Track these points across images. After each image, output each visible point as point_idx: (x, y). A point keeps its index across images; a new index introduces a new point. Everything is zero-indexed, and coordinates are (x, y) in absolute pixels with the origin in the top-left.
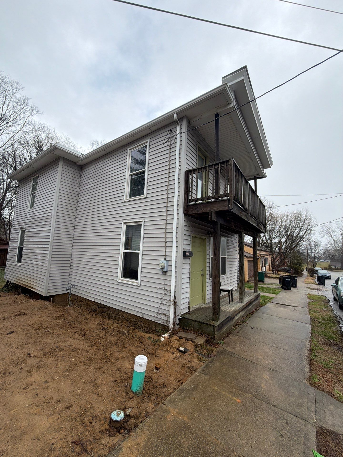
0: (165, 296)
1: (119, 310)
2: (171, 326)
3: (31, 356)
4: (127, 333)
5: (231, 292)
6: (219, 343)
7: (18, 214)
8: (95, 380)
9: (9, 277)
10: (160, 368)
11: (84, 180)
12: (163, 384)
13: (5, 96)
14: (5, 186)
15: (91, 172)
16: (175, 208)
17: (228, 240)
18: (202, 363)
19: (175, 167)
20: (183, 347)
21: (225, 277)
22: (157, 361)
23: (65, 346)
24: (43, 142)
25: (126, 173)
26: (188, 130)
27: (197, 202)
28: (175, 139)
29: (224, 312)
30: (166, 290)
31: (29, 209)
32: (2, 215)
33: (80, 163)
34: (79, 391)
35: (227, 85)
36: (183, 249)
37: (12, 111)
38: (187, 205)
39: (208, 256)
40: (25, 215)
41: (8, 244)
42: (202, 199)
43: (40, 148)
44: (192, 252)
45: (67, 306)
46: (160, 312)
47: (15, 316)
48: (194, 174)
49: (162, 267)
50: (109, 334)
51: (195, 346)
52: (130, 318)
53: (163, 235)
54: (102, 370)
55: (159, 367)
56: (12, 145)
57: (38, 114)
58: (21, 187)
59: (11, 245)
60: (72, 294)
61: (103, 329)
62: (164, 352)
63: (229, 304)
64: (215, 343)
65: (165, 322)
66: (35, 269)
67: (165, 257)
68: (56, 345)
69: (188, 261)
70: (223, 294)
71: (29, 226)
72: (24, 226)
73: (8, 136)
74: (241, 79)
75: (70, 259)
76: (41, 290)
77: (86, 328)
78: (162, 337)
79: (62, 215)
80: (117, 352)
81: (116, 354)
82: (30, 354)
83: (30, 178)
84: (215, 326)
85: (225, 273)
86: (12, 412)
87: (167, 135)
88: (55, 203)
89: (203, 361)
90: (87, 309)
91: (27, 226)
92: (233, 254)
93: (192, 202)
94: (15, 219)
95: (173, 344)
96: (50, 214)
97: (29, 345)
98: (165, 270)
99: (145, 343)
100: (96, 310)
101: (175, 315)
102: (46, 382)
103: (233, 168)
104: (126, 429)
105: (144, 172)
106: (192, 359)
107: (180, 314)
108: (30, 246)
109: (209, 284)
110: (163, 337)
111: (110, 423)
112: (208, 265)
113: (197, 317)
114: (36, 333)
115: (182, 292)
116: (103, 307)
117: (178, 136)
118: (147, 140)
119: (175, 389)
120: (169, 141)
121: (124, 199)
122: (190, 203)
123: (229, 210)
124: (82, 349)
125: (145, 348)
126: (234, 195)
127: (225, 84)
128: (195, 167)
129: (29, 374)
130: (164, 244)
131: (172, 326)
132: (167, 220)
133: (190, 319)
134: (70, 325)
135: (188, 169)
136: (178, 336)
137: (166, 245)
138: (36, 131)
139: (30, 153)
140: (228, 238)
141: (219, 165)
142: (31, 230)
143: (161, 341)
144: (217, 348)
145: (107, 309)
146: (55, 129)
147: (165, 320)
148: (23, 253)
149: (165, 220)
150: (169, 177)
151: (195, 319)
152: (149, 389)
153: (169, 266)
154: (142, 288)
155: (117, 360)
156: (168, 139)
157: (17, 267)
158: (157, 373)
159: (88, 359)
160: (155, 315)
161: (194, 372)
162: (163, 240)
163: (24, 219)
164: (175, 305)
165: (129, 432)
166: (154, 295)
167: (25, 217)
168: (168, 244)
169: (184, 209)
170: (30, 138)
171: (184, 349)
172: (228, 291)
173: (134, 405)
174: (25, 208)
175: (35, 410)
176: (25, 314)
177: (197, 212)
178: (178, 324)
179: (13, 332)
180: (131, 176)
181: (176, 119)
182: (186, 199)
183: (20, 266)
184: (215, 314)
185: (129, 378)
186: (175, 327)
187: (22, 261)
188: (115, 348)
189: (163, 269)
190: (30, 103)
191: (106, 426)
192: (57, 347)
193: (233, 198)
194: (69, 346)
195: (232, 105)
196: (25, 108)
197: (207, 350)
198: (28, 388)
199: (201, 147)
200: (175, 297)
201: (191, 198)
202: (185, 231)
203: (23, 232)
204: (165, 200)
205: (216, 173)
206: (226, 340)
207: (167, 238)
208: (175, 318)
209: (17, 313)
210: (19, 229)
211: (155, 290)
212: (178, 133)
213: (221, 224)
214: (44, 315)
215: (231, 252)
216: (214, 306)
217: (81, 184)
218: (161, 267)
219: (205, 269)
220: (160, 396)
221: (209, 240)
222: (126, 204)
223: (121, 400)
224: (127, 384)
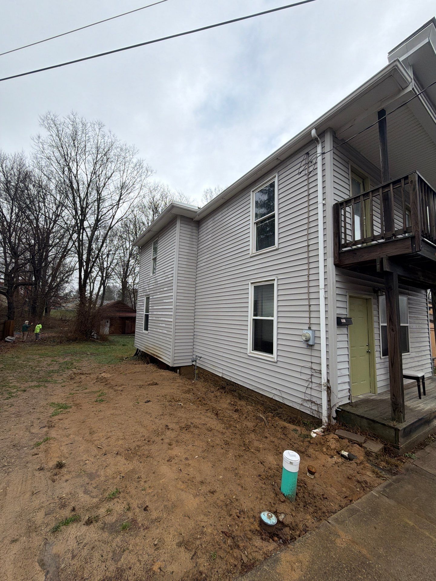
0: (313, 377)
1: (252, 390)
2: (325, 419)
3: (169, 429)
4: (265, 420)
5: (421, 380)
6: (407, 457)
7: (142, 281)
8: (236, 469)
9: (138, 345)
10: (315, 472)
11: (202, 237)
12: (323, 495)
13: (124, 164)
14: (128, 254)
15: (209, 227)
16: (321, 258)
17: (409, 299)
18: (380, 480)
19: (317, 202)
20: (347, 452)
21: (408, 356)
22: (310, 462)
23: (199, 424)
24: (158, 202)
25: (251, 222)
26: (333, 147)
27: (354, 247)
28: (315, 164)
29: (411, 410)
30: (314, 369)
31: (151, 275)
32: (128, 282)
33: (197, 218)
34: (221, 477)
35: (398, 61)
36: (336, 314)
37: (130, 177)
38: (339, 252)
39: (376, 325)
40: (149, 281)
41: (135, 311)
42: (361, 242)
43: (155, 209)
44: (350, 318)
45: (193, 379)
46: (307, 399)
47: (149, 385)
48: (348, 207)
49: (306, 338)
50: (244, 417)
51: (366, 453)
52: (266, 402)
53: (306, 296)
54: (242, 459)
55: (313, 470)
56: (132, 211)
57: (152, 174)
58: (143, 253)
59: (138, 313)
60: (197, 367)
61: (236, 411)
62: (317, 452)
63: (420, 398)
64: (399, 454)
65: (314, 412)
66: (161, 337)
67: (310, 325)
68: (190, 420)
69: (344, 330)
70: (406, 382)
71: (152, 292)
72: (149, 293)
73: (129, 203)
74: (426, 41)
75: (192, 328)
76: (167, 360)
77: (218, 406)
78: (312, 432)
79: (183, 279)
80: (257, 440)
81: (256, 444)
82: (168, 426)
83: (150, 243)
84: (399, 430)
85: (407, 350)
86: (161, 481)
87: (302, 161)
88: (175, 266)
89: (383, 477)
90: (215, 385)
91: (151, 292)
92: (420, 321)
93: (346, 247)
94: (140, 286)
95: (330, 444)
96: (171, 278)
97: (166, 416)
98: (311, 343)
99: (290, 436)
100: (225, 388)
101: (330, 405)
102: (187, 459)
103: (417, 186)
104: (281, 538)
105: (273, 216)
106: (364, 472)
107: (337, 404)
108: (155, 313)
109: (380, 365)
110: (314, 433)
111: (260, 524)
112: (376, 337)
113: (366, 411)
114: (169, 405)
115: (339, 373)
116: (232, 385)
117: (320, 159)
118: (275, 175)
119: (342, 507)
120: (306, 169)
121: (250, 254)
122: (343, 249)
123: (413, 253)
124: (217, 430)
125: (291, 443)
126: (422, 228)
127: (395, 61)
128: (349, 197)
129: (169, 446)
130: (307, 309)
131: (327, 420)
132: (310, 276)
133: (353, 414)
134: (200, 401)
135: (337, 202)
136: (336, 435)
137: (310, 309)
138: (151, 193)
139: (147, 217)
140: (410, 297)
141: (391, 186)
142: (154, 297)
143: (312, 438)
144: (404, 463)
145: (237, 388)
146: (168, 186)
147: (315, 410)
148: (149, 321)
149: (307, 276)
150: (308, 217)
151: (362, 415)
152: (304, 497)
153: (316, 338)
154: (279, 364)
155: (258, 450)
156: (304, 166)
157: (145, 335)
158: (311, 478)
159: (225, 443)
160: (300, 401)
161: (368, 489)
162: (306, 302)
163: (147, 286)
164: (329, 391)
165: (285, 542)
166: (298, 375)
167: (149, 283)
168: (313, 308)
169: (335, 258)
170: (146, 202)
171: (348, 454)
172: (417, 378)
173: (288, 511)
174: (148, 274)
175: (181, 485)
176: (156, 384)
177: (356, 261)
178: (334, 418)
179: (150, 401)
180: (257, 223)
181: (315, 137)
182: (336, 245)
183: (147, 334)
184: (396, 411)
185: (276, 476)
186: (331, 422)
187: (149, 329)
188: (253, 435)
189: (307, 341)
190: (145, 165)
191: (257, 526)
192: (192, 423)
193: (420, 233)
194: (203, 424)
195: (410, 89)
196: (140, 172)
197: (387, 463)
198: (172, 461)
199: (355, 166)
200: (328, 381)
201: (345, 241)
202: (337, 288)
203: (148, 299)
204: (305, 249)
205: (386, 199)
206: (419, 453)
207: (311, 300)
208: (330, 409)
209: (149, 382)
210: (144, 296)
211: (299, 369)
212: (318, 155)
213: (399, 275)
214: (174, 387)
215: (415, 317)
216: (393, 398)
217: (199, 242)
218: (304, 339)
219: (373, 344)
220: (320, 509)
221: (376, 301)
222: (252, 259)
223: (270, 501)
224: (274, 483)
